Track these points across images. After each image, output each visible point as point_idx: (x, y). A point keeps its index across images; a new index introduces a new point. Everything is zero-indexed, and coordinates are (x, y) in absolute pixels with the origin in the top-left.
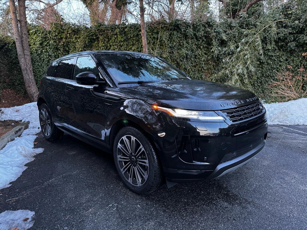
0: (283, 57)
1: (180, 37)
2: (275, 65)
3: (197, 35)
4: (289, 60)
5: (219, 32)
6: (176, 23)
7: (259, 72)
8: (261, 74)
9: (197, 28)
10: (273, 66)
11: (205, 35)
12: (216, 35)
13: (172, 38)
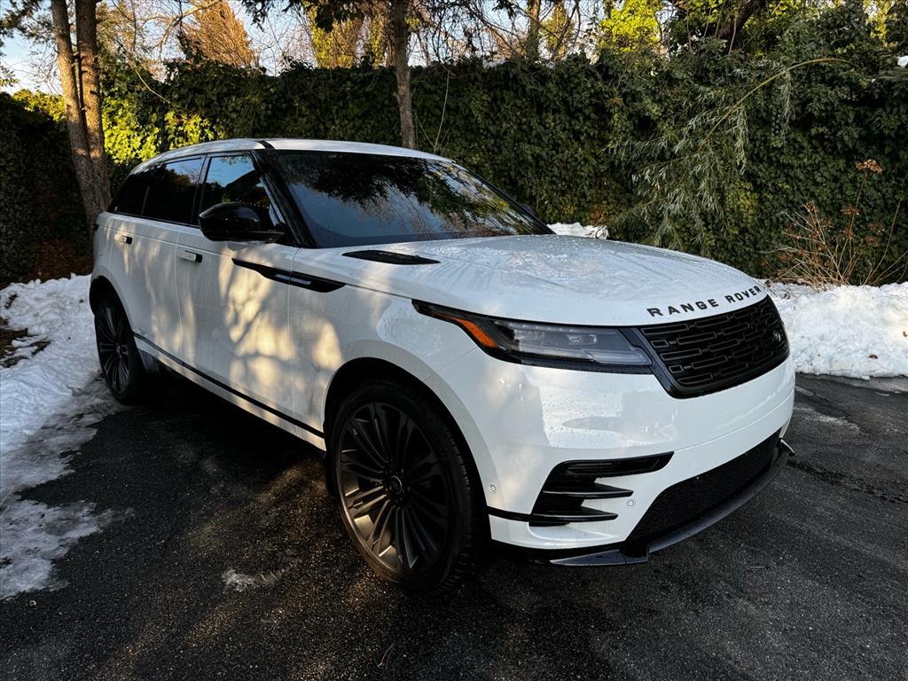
0: (822, 170)
1: (522, 106)
2: (797, 193)
3: (571, 103)
4: (844, 179)
5: (634, 96)
8: (756, 219)
9: (571, 82)
10: (791, 197)
11: (594, 101)
12: (624, 101)
13: (500, 111)
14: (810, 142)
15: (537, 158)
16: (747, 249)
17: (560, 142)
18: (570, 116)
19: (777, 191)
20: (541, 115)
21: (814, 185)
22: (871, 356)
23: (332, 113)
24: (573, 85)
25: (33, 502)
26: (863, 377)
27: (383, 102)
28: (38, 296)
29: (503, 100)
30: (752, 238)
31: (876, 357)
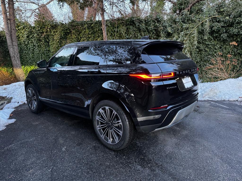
0: (217, 45)
1: (135, 30)
2: (211, 52)
3: (149, 29)
4: (223, 48)
5: (166, 27)
6: (131, 19)
7: (199, 57)
8: (200, 59)
9: (148, 23)
10: (209, 53)
11: (155, 28)
12: (163, 28)
14: (214, 38)
18: (149, 33)
19: (206, 51)
20: (140, 32)
21: (215, 49)
27: (96, 30)
29: (130, 29)
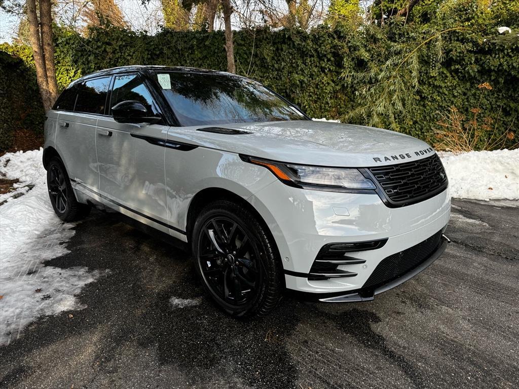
0: (457, 89)
1: (293, 53)
2: (444, 102)
3: (320, 51)
4: (469, 93)
5: (355, 48)
7: (419, 112)
8: (422, 116)
10: (441, 104)
12: (350, 51)
13: (280, 56)
14: (451, 74)
15: (302, 82)
16: (417, 132)
17: (314, 73)
18: (319, 59)
19: (433, 100)
20: (303, 58)
21: (453, 97)
22: (489, 189)
23: (185, 57)
24: (321, 42)
25: (52, 267)
26: (486, 200)
27: (214, 51)
28: (22, 160)
29: (282, 50)
30: (420, 126)
31: (492, 189)
